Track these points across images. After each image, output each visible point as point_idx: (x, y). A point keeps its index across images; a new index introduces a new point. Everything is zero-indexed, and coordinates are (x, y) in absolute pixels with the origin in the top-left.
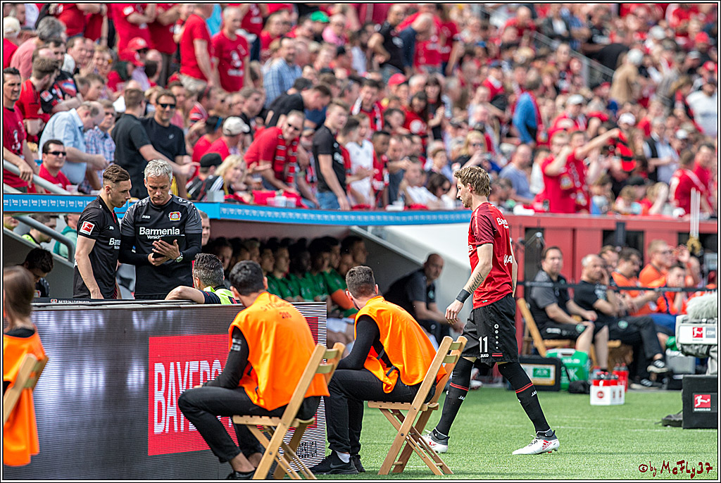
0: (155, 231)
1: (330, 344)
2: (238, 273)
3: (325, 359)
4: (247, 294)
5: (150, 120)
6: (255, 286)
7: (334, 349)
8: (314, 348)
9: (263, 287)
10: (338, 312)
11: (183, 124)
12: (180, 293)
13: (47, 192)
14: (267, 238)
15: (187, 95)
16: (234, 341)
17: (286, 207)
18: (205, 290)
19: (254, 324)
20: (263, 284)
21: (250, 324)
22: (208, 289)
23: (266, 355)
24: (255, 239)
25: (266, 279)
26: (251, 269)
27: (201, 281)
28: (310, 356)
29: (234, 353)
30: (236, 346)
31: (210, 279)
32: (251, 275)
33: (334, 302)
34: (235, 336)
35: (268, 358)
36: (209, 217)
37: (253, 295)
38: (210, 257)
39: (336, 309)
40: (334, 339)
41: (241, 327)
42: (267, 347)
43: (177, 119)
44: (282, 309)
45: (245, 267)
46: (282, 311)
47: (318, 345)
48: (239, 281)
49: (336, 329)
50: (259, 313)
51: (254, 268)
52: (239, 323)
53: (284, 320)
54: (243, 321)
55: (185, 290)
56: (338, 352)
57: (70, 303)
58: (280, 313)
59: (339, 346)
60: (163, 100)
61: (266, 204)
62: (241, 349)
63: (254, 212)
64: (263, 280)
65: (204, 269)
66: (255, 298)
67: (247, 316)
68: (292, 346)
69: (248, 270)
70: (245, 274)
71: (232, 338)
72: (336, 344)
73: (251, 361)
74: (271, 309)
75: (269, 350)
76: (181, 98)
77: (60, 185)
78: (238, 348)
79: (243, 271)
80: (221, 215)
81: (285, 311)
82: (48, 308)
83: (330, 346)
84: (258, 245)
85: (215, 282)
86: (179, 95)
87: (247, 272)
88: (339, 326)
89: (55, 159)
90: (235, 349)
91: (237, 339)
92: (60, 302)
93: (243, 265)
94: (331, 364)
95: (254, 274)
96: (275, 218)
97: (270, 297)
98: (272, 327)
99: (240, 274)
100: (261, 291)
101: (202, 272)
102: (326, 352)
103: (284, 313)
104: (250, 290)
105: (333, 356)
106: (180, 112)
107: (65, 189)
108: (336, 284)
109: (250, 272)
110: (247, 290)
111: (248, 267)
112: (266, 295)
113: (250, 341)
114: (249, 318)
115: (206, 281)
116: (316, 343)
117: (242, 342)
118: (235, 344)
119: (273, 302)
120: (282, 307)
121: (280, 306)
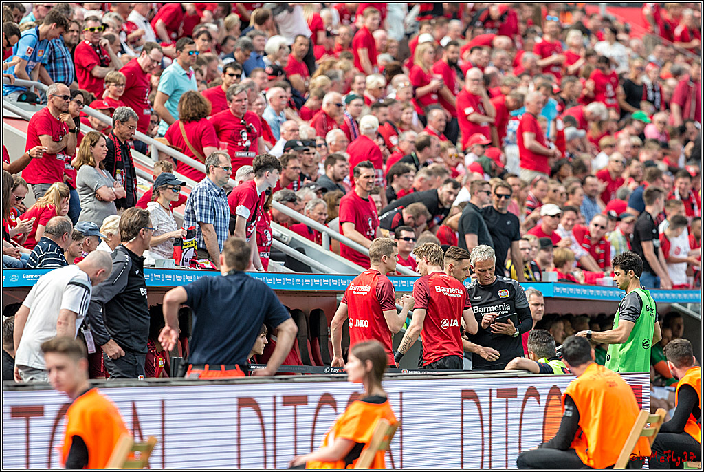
0: (487, 308)
1: (653, 410)
2: (567, 347)
3: (649, 423)
4: (577, 366)
5: (489, 208)
6: (584, 359)
7: (657, 414)
8: (638, 414)
9: (590, 358)
10: (660, 380)
11: (519, 212)
12: (518, 363)
13: (398, 273)
14: (597, 314)
15: (522, 185)
16: (566, 407)
17: (613, 286)
18: (540, 361)
19: (584, 392)
20: (590, 356)
21: (581, 392)
22: (543, 360)
23: (595, 420)
24: (586, 315)
25: (593, 351)
26: (579, 343)
27: (536, 355)
28: (635, 421)
29: (566, 418)
30: (568, 412)
31: (543, 352)
32: (579, 349)
33: (657, 372)
34: (567, 403)
35: (597, 423)
36: (543, 295)
37: (582, 366)
38: (543, 333)
39: (659, 378)
40: (657, 405)
41: (572, 395)
42: (596, 413)
43: (514, 208)
44: (610, 379)
45: (573, 341)
46: (609, 380)
47: (642, 411)
48: (569, 354)
49: (659, 397)
50: (588, 382)
51: (582, 342)
52: (571, 391)
53: (611, 388)
54: (574, 389)
55: (522, 361)
56: (660, 417)
57: (419, 373)
58: (608, 382)
59: (661, 412)
60: (500, 191)
61: (595, 283)
62: (573, 414)
63: (585, 291)
64: (590, 351)
65: (537, 343)
66: (584, 369)
67: (578, 385)
68: (618, 411)
69: (576, 344)
70: (574, 348)
71: (565, 404)
72: (658, 410)
73: (582, 426)
74: (599, 379)
75: (598, 415)
76: (516, 188)
77: (410, 267)
78: (569, 414)
79: (572, 345)
80: (554, 294)
81: (612, 380)
82: (399, 378)
83: (653, 411)
84: (588, 320)
85: (547, 354)
86: (514, 185)
87: (575, 346)
88: (662, 393)
89: (406, 244)
90: (567, 415)
91: (569, 405)
92: (410, 373)
93: (572, 340)
94: (654, 428)
95: (582, 348)
96: (604, 296)
97: (598, 368)
98: (600, 395)
99: (569, 348)
100: (589, 362)
101: (536, 347)
102: (649, 417)
103: (610, 382)
104: (579, 362)
105: (656, 420)
106: (515, 201)
107: (415, 271)
108: (659, 355)
109: (578, 346)
110: (577, 362)
111: (576, 341)
112: (595, 365)
113: (581, 407)
114: (580, 386)
115: (539, 354)
116: (641, 408)
117: (574, 408)
118: (567, 410)
119: (601, 372)
120: (609, 377)
121: (607, 375)
